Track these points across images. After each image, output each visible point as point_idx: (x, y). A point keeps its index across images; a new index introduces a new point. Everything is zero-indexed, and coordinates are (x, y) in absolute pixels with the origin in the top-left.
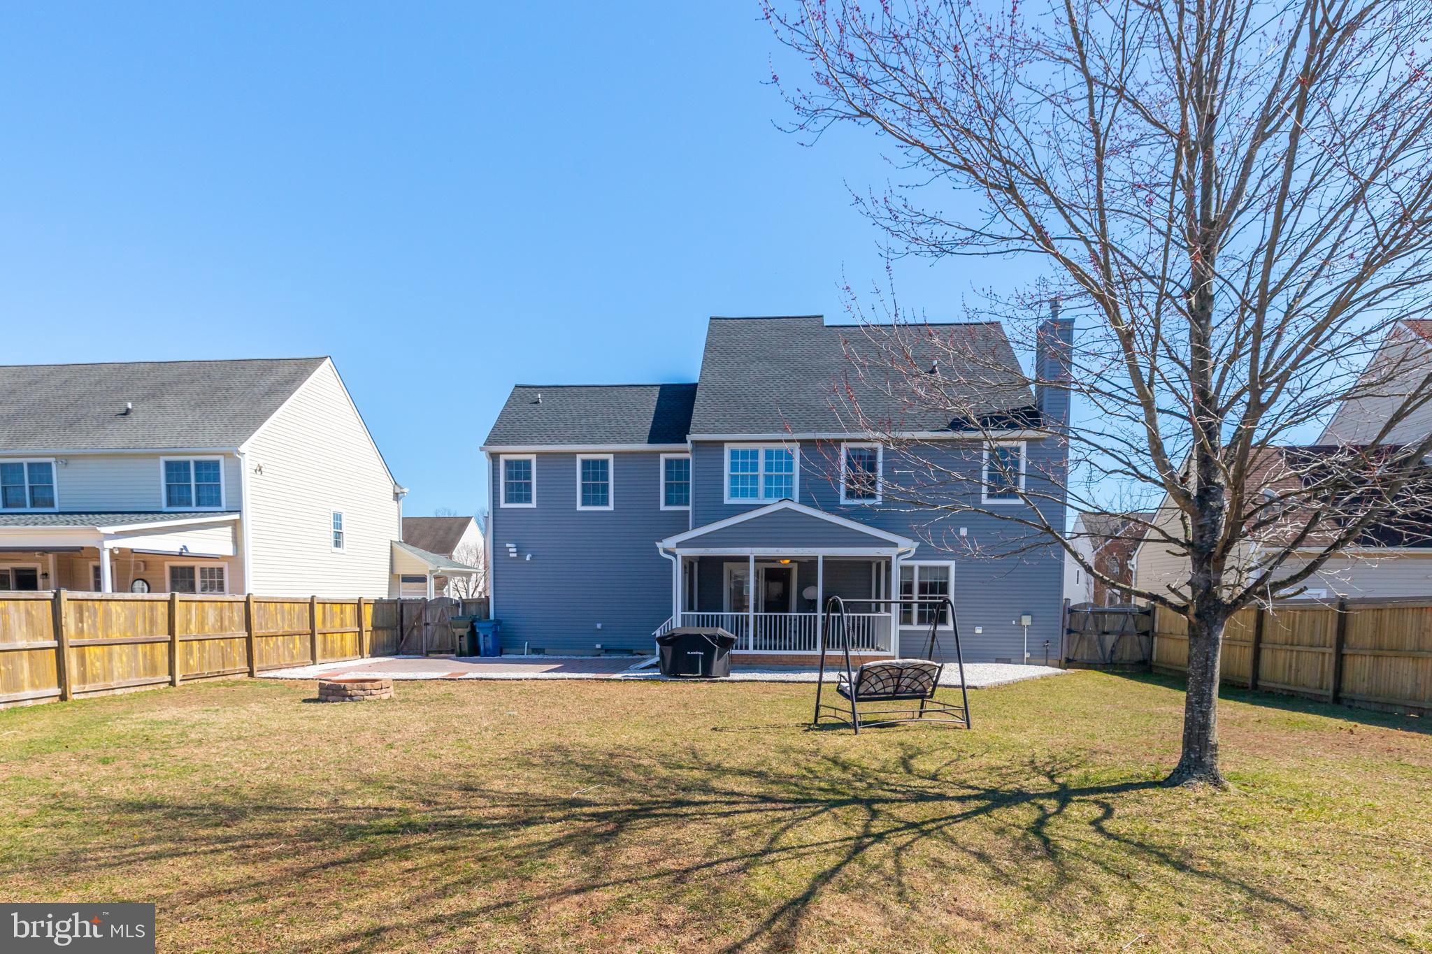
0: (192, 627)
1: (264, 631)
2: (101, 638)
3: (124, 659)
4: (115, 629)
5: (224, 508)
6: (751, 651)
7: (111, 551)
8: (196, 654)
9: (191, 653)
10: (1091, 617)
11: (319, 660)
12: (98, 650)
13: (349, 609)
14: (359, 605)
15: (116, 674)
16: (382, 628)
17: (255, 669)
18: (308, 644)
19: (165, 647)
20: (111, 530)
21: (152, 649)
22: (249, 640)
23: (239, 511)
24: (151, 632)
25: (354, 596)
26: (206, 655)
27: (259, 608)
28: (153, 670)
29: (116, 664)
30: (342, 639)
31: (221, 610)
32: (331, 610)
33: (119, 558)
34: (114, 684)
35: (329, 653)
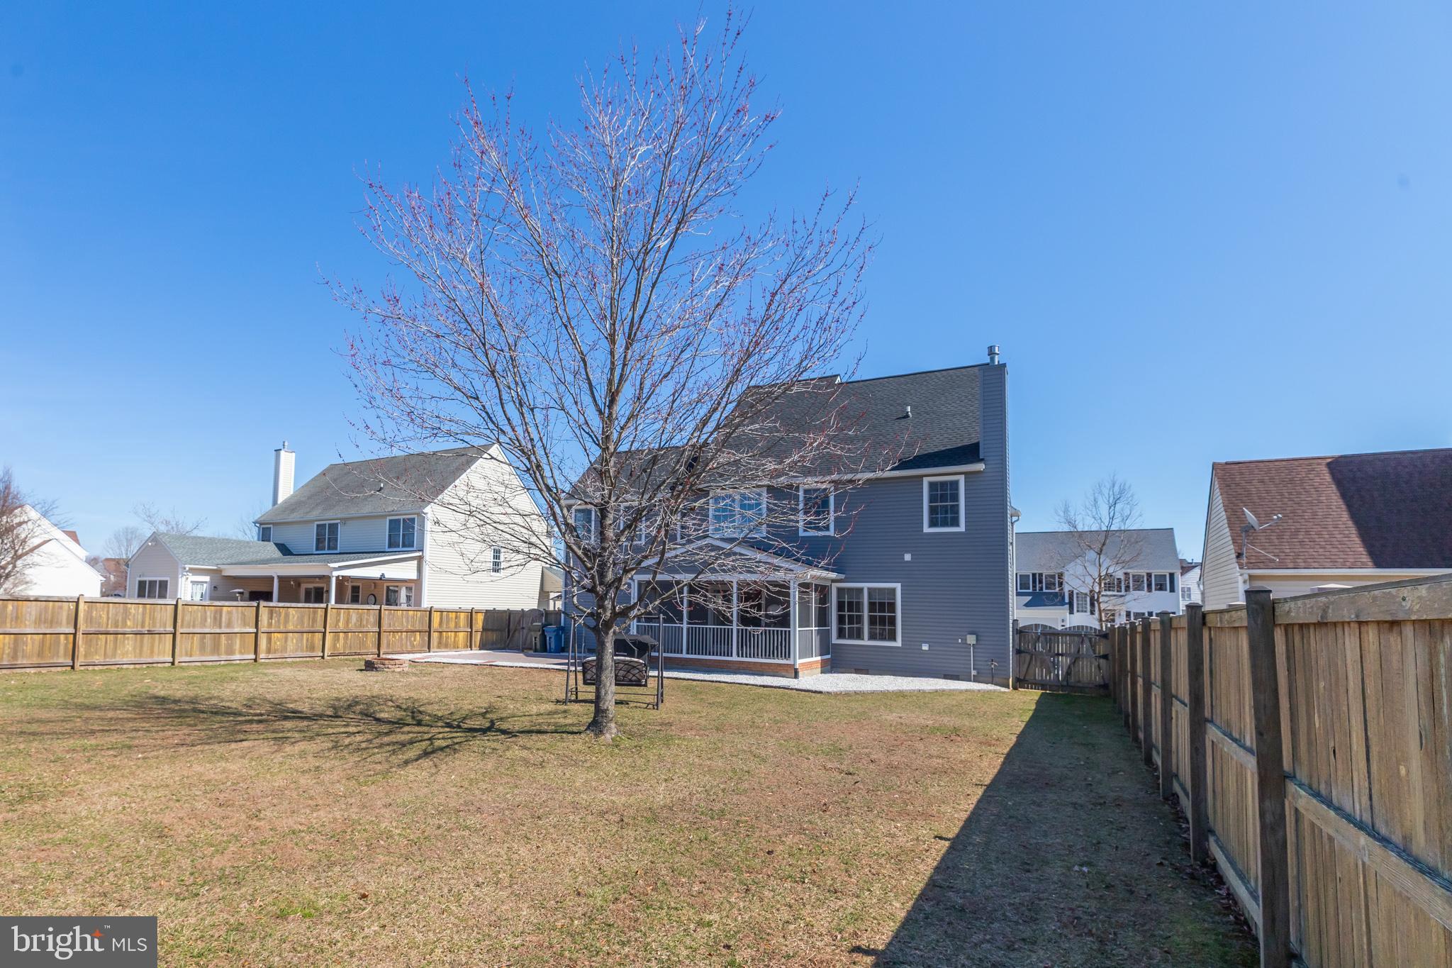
0: (341, 624)
1: (389, 629)
2: (282, 628)
3: (295, 641)
4: (290, 624)
5: (415, 549)
6: (684, 655)
7: (338, 577)
8: (342, 641)
9: (338, 640)
10: (1042, 639)
11: (432, 650)
12: (279, 635)
13: (462, 616)
14: (471, 614)
15: (288, 649)
16: (492, 630)
17: (381, 653)
18: (426, 639)
19: (320, 635)
20: (336, 565)
21: (313, 637)
22: (379, 633)
23: (422, 550)
24: (313, 626)
25: (467, 606)
26: (349, 642)
27: (390, 614)
28: (312, 648)
29: (289, 643)
30: (455, 636)
31: (361, 615)
32: (447, 616)
33: (341, 582)
34: (286, 655)
35: (443, 645)
